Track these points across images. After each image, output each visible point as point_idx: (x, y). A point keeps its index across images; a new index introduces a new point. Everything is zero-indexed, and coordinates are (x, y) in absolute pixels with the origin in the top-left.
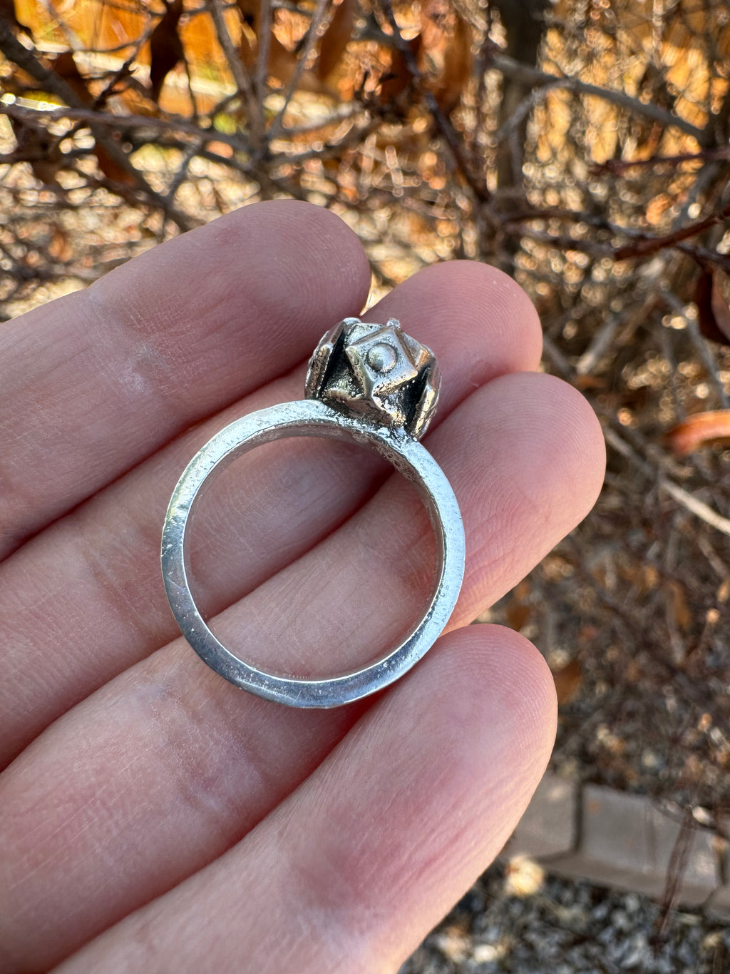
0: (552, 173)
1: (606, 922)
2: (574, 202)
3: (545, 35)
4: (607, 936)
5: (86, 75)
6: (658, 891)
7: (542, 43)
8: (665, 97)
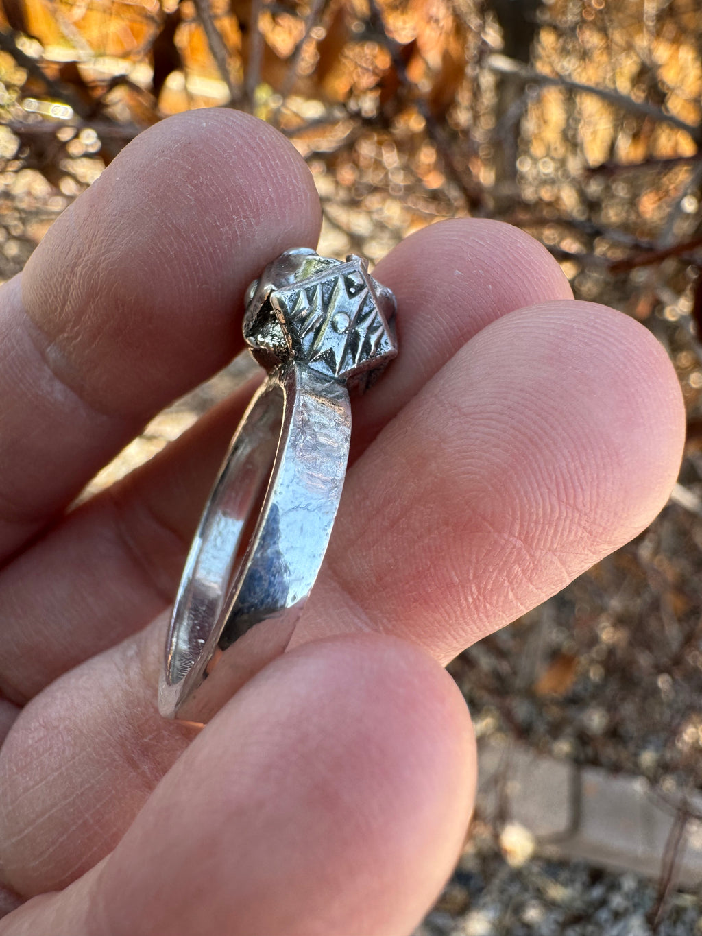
0: (548, 168)
1: (603, 903)
2: (569, 199)
3: (538, 34)
4: (603, 915)
5: (91, 82)
6: (655, 872)
7: (535, 42)
8: (658, 94)
